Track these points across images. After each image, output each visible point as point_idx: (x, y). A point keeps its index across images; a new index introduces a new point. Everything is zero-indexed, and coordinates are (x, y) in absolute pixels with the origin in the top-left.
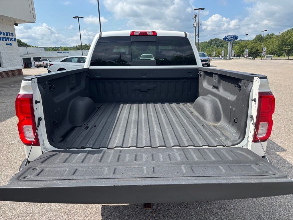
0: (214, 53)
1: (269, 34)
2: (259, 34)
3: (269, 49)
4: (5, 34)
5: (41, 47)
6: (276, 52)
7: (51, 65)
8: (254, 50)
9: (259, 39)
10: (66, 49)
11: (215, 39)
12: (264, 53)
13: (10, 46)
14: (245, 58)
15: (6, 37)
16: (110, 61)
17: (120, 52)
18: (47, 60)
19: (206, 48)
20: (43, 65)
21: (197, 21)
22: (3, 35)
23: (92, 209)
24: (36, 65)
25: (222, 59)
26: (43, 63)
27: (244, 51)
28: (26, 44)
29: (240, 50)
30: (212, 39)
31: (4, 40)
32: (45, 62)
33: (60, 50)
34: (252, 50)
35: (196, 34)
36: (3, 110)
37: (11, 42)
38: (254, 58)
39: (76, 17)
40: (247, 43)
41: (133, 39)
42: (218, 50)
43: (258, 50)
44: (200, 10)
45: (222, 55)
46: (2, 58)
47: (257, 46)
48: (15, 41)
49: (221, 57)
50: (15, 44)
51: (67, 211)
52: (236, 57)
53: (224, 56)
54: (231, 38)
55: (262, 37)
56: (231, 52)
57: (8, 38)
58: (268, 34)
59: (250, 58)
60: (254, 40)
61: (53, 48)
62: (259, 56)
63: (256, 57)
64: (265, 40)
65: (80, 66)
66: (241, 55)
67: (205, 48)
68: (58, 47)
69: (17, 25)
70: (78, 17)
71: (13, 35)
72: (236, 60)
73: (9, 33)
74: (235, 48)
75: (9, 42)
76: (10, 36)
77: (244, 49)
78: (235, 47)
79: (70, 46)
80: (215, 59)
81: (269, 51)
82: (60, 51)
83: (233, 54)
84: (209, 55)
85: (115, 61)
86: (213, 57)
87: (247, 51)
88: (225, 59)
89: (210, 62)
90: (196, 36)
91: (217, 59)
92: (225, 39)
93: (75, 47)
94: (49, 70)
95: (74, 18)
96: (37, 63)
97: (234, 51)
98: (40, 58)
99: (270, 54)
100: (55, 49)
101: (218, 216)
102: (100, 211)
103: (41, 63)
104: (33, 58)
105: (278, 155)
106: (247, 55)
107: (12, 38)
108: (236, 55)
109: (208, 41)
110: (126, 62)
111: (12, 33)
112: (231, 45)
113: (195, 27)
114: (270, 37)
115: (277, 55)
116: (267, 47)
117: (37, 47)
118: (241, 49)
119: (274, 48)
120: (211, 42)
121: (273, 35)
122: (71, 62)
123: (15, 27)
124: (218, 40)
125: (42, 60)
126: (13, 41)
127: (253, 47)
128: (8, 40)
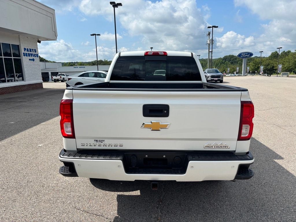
0: (229, 69)
1: (286, 52)
2: (275, 51)
3: (285, 66)
4: (29, 51)
5: (58, 62)
6: (293, 69)
7: (69, 79)
8: (269, 67)
9: (275, 56)
10: (82, 64)
11: (230, 56)
12: (280, 70)
13: (33, 61)
14: (260, 75)
15: (30, 53)
16: (125, 76)
17: (135, 69)
18: (64, 75)
19: (221, 64)
20: (60, 79)
21: (211, 38)
22: (27, 51)
23: (109, 197)
24: (54, 80)
25: (237, 75)
26: (61, 77)
27: (259, 68)
28: (45, 59)
29: (255, 67)
30: (226, 56)
31: (27, 56)
32: (63, 77)
33: (76, 65)
34: (268, 67)
35: (210, 51)
36: (28, 119)
37: (34, 58)
38: (270, 74)
39: (93, 35)
40: (262, 60)
41: (147, 58)
42: (233, 66)
43: (273, 67)
44: (213, 28)
45: (236, 71)
46: (25, 72)
47: (273, 62)
48: (37, 57)
49: (235, 73)
50: (37, 59)
51: (89, 197)
52: (251, 73)
53: (239, 72)
54: (246, 54)
55: (278, 54)
56: (245, 68)
57: (31, 54)
58: (284, 51)
59: (266, 75)
60: (269, 57)
61: (70, 63)
62: (275, 73)
63: (272, 74)
64: (281, 57)
65: (97, 81)
66: (256, 72)
67: (219, 65)
68: (75, 62)
69: (39, 42)
70: (95, 35)
71: (35, 52)
72: (250, 77)
73: (33, 50)
74: (250, 65)
75: (32, 58)
76: (33, 52)
77: (260, 65)
78: (250, 63)
79: (85, 62)
80: (229, 75)
81: (285, 68)
82: (76, 67)
83: (248, 70)
84: (224, 71)
85: (130, 77)
86: (228, 73)
87: (262, 68)
88: (239, 75)
89: (223, 78)
90: (210, 53)
91: (231, 75)
92: (240, 55)
93: (90, 62)
94: (68, 84)
95: (91, 35)
96: (54, 77)
97: (248, 68)
98: (58, 73)
99: (286, 71)
100: (71, 64)
101: (214, 205)
102: (116, 198)
103: (58, 77)
104: (51, 72)
105: (276, 162)
106: (262, 72)
107: (35, 54)
108: (251, 72)
109: (222, 58)
110: (140, 77)
111: (35, 50)
112: (246, 62)
113: (209, 44)
114: (286, 54)
115: (294, 72)
116: (283, 64)
117: (55, 62)
118: (256, 65)
119: (291, 65)
120: (226, 58)
121: (289, 52)
122: (88, 76)
123: (38, 43)
124: (233, 56)
125: (59, 75)
126: (35, 56)
127: (269, 64)
128: (32, 56)
